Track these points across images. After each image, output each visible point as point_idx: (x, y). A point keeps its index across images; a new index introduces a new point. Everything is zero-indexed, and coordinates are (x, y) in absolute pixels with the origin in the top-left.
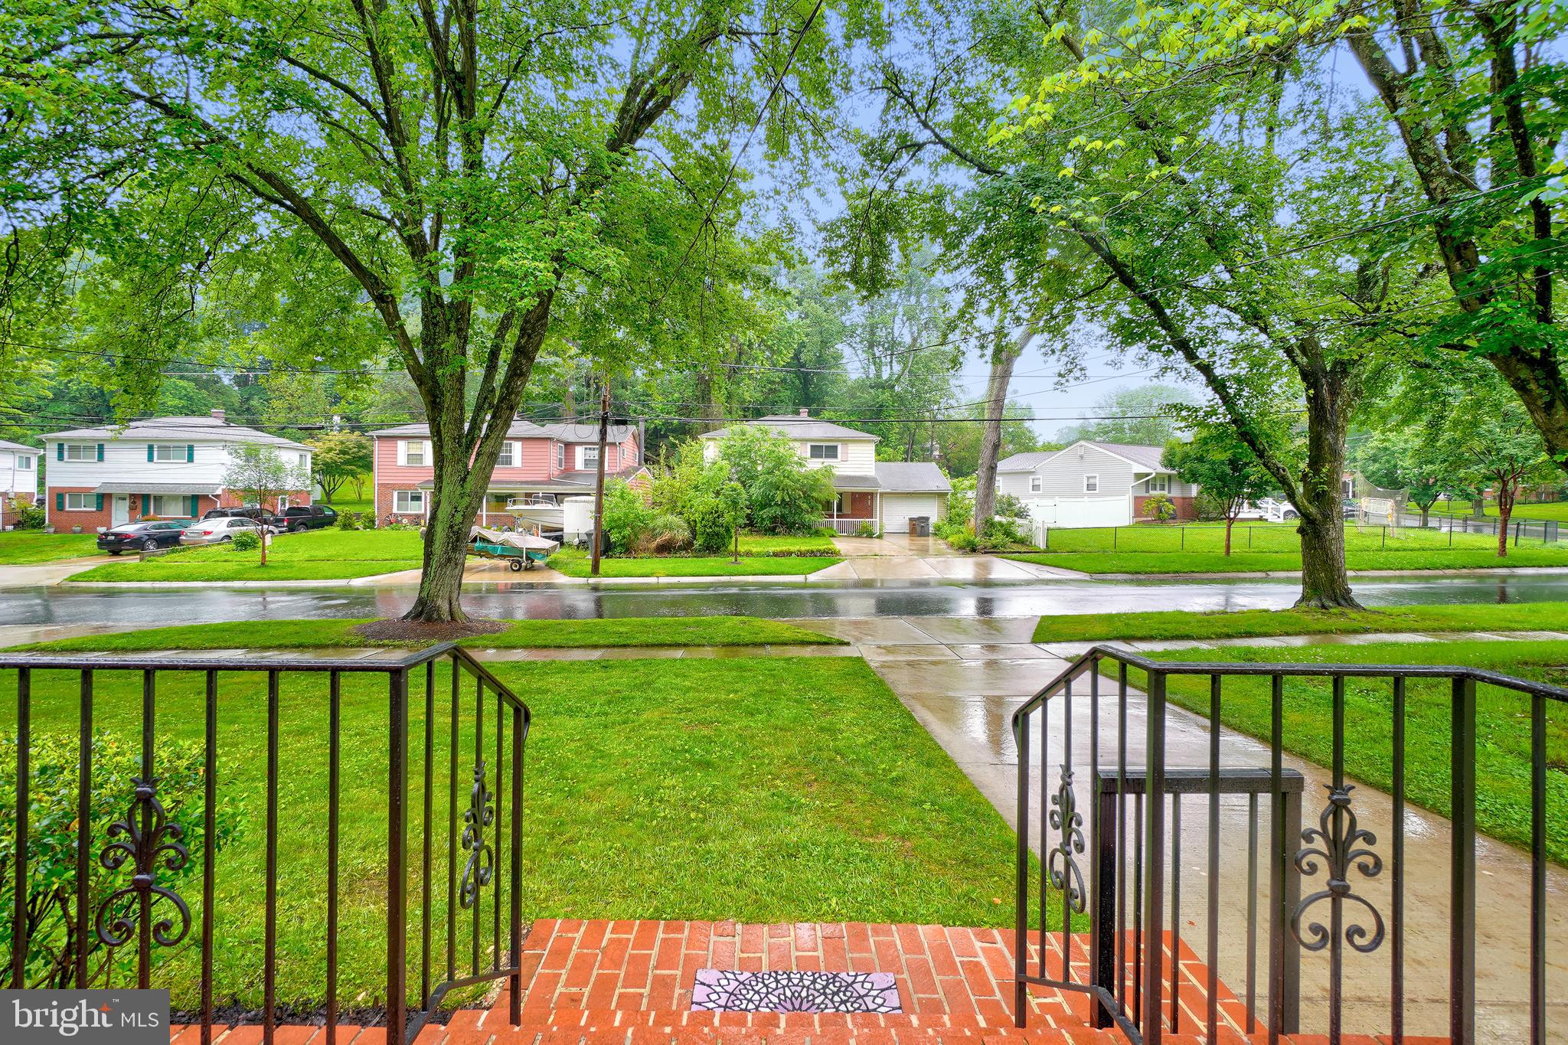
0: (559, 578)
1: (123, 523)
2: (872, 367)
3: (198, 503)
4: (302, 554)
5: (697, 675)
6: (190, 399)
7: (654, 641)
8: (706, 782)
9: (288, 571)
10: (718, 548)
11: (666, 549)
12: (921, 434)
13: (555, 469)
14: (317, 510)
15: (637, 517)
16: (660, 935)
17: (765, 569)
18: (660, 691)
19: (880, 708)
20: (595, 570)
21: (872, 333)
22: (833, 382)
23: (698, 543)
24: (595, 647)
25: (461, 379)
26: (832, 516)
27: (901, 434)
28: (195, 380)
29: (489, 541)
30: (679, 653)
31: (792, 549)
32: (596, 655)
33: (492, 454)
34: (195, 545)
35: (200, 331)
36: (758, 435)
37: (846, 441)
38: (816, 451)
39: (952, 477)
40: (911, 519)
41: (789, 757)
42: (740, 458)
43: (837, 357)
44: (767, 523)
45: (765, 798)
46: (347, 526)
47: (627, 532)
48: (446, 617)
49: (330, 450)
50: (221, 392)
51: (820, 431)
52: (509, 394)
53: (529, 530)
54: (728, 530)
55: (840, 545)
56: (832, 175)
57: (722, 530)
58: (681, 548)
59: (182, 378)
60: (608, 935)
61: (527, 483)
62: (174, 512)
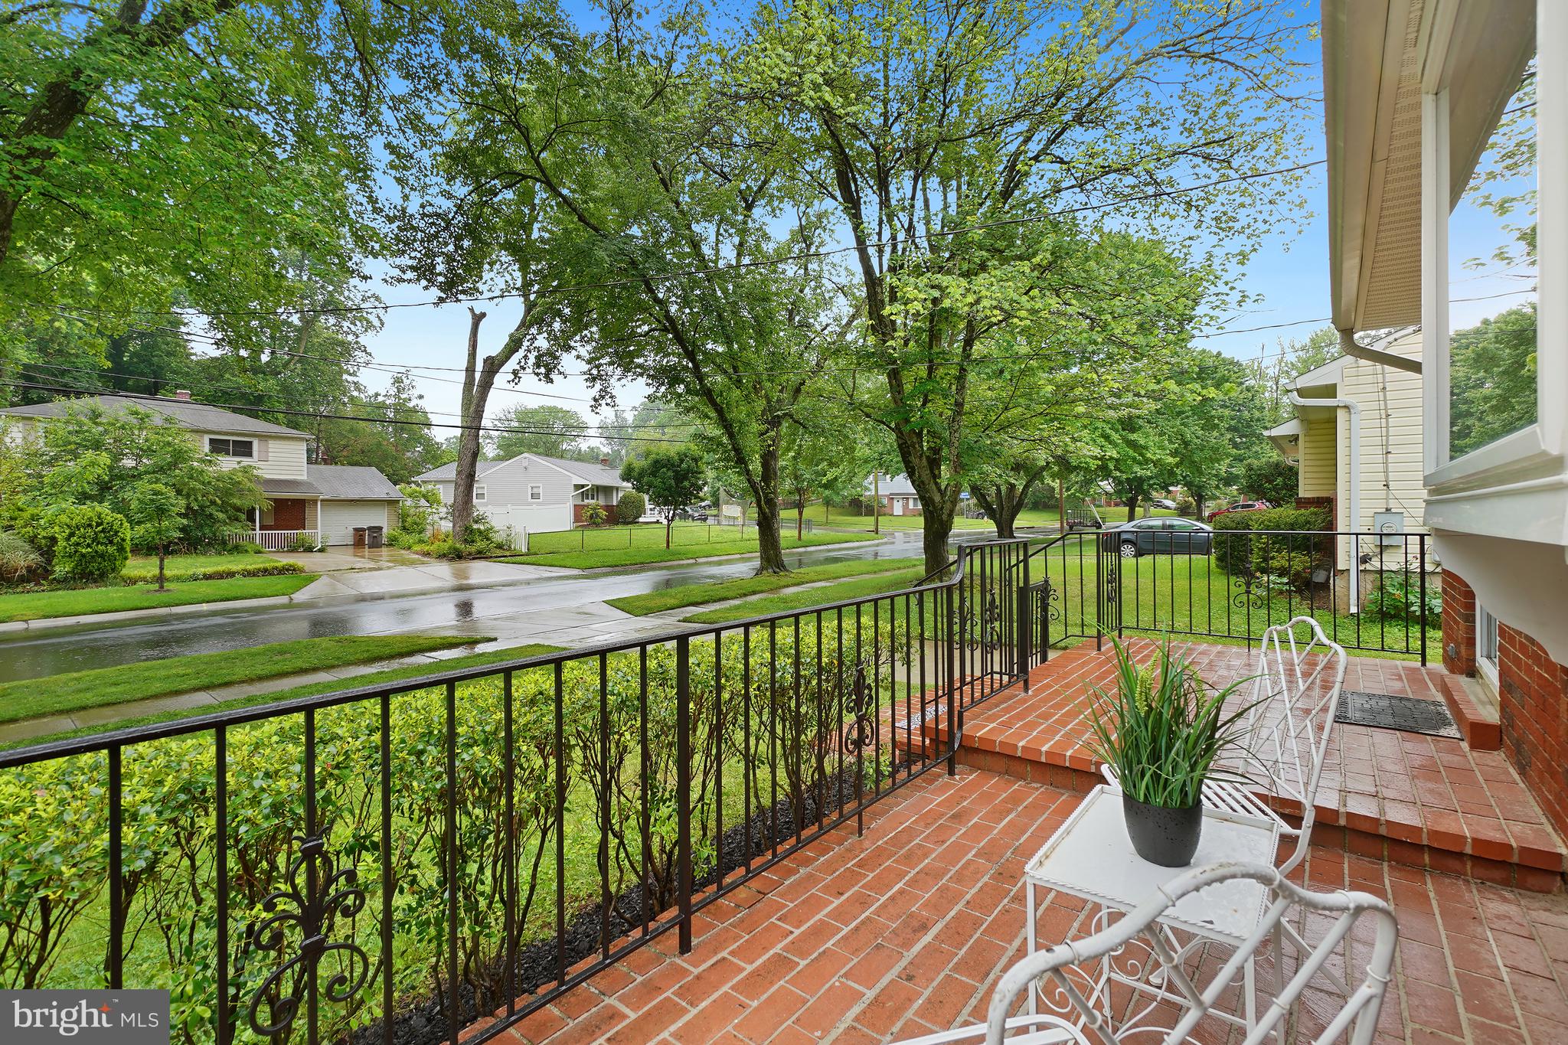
10: (103, 575)
23: (62, 569)
26: (253, 528)
37: (264, 437)
38: (220, 447)
40: (356, 530)
51: (224, 422)
54: (120, 549)
57: (111, 550)
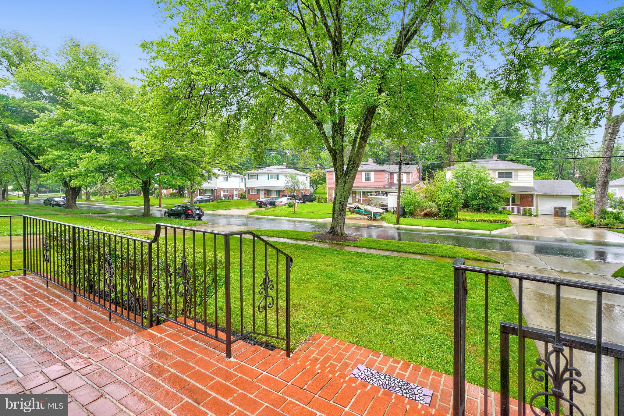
0: (385, 224)
1: (263, 199)
2: (536, 134)
3: (280, 193)
4: (306, 210)
5: (421, 266)
6: (279, 160)
7: (411, 251)
8: (402, 305)
9: (301, 215)
10: (450, 216)
11: (428, 215)
12: (566, 166)
13: (386, 183)
14: (311, 196)
15: (416, 202)
16: (353, 349)
17: (470, 226)
18: (403, 269)
19: (498, 292)
20: (398, 222)
21: (535, 117)
22: (514, 142)
23: (441, 214)
24: (388, 250)
25: (342, 150)
26: (509, 205)
27: (554, 166)
28: (281, 154)
29: (360, 209)
30: (419, 257)
31: (486, 219)
32: (387, 253)
33: (353, 177)
34: (279, 206)
35: (273, 139)
36: (471, 168)
37: (517, 170)
38: (501, 175)
39: (582, 187)
40: (555, 208)
41: (441, 303)
42: (463, 177)
43: (517, 130)
44: (476, 207)
45: (422, 316)
46: (319, 202)
47: (412, 208)
48: (339, 234)
49: (315, 176)
50: (287, 158)
51: (503, 165)
52: (358, 155)
53: (375, 206)
54: (455, 209)
55: (511, 219)
56: (496, 47)
57: (452, 209)
58: (434, 215)
59: (277, 154)
60: (336, 344)
61: (376, 188)
62: (274, 195)
